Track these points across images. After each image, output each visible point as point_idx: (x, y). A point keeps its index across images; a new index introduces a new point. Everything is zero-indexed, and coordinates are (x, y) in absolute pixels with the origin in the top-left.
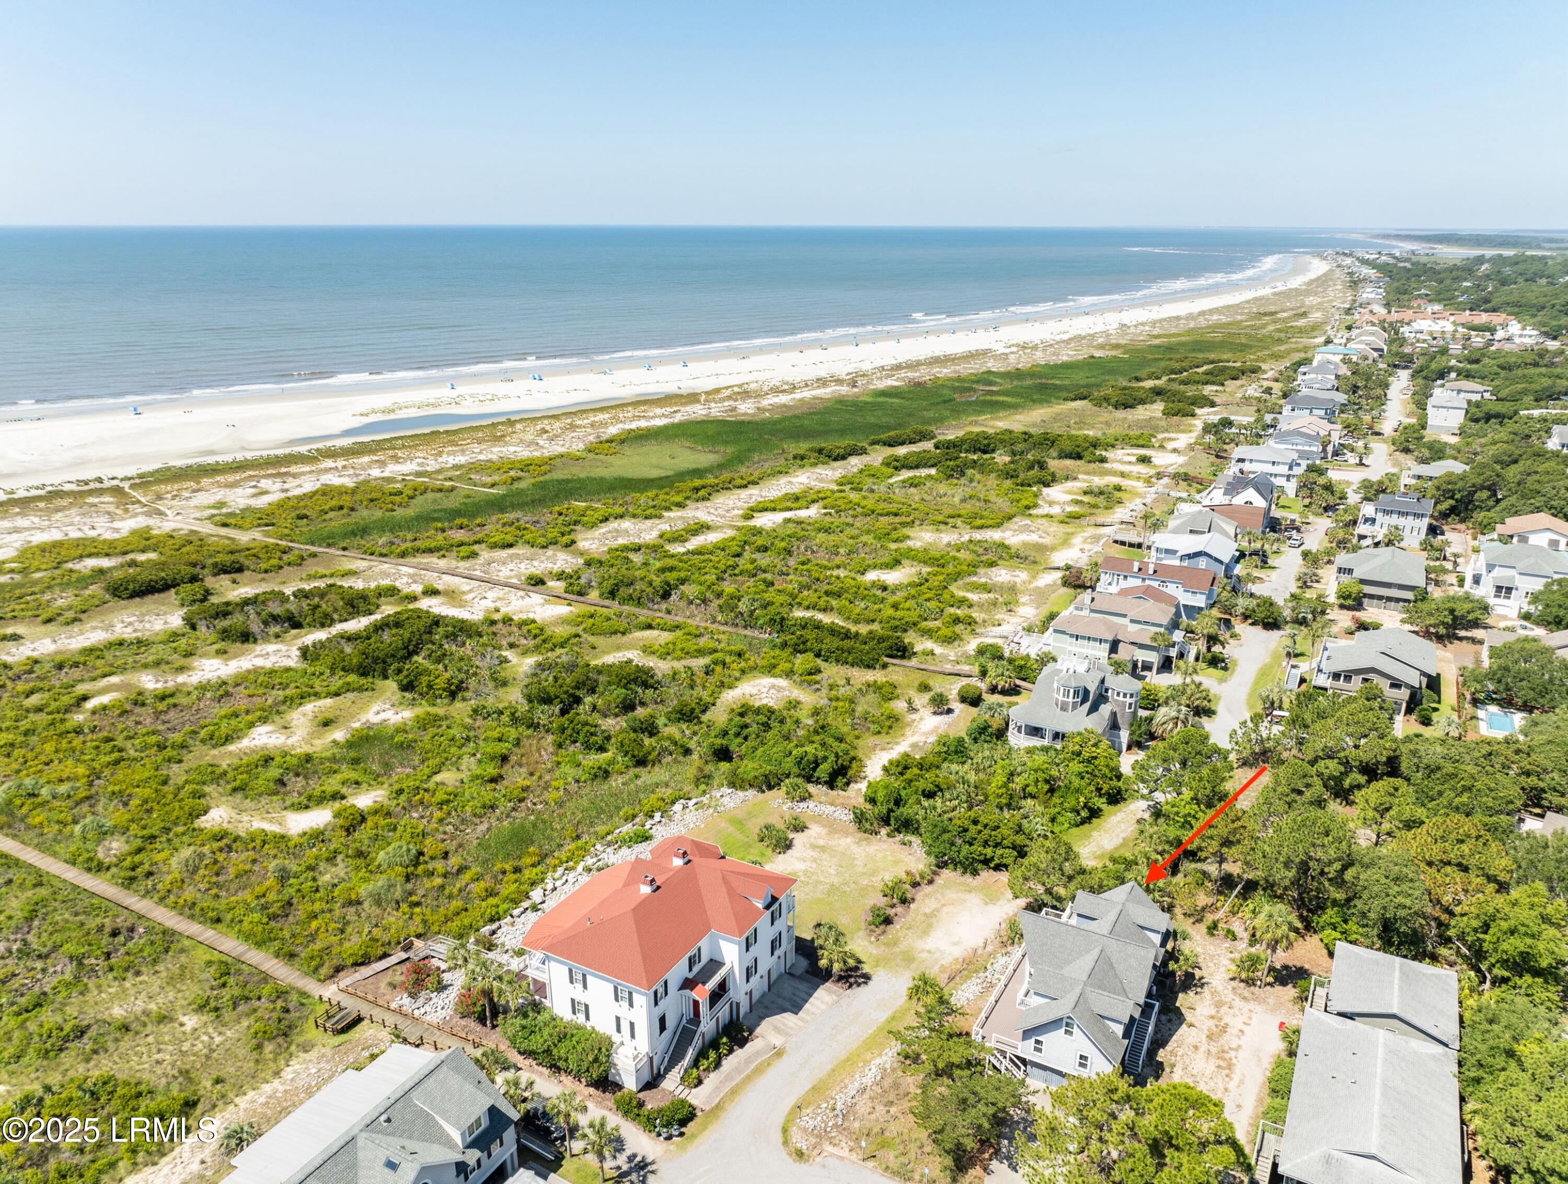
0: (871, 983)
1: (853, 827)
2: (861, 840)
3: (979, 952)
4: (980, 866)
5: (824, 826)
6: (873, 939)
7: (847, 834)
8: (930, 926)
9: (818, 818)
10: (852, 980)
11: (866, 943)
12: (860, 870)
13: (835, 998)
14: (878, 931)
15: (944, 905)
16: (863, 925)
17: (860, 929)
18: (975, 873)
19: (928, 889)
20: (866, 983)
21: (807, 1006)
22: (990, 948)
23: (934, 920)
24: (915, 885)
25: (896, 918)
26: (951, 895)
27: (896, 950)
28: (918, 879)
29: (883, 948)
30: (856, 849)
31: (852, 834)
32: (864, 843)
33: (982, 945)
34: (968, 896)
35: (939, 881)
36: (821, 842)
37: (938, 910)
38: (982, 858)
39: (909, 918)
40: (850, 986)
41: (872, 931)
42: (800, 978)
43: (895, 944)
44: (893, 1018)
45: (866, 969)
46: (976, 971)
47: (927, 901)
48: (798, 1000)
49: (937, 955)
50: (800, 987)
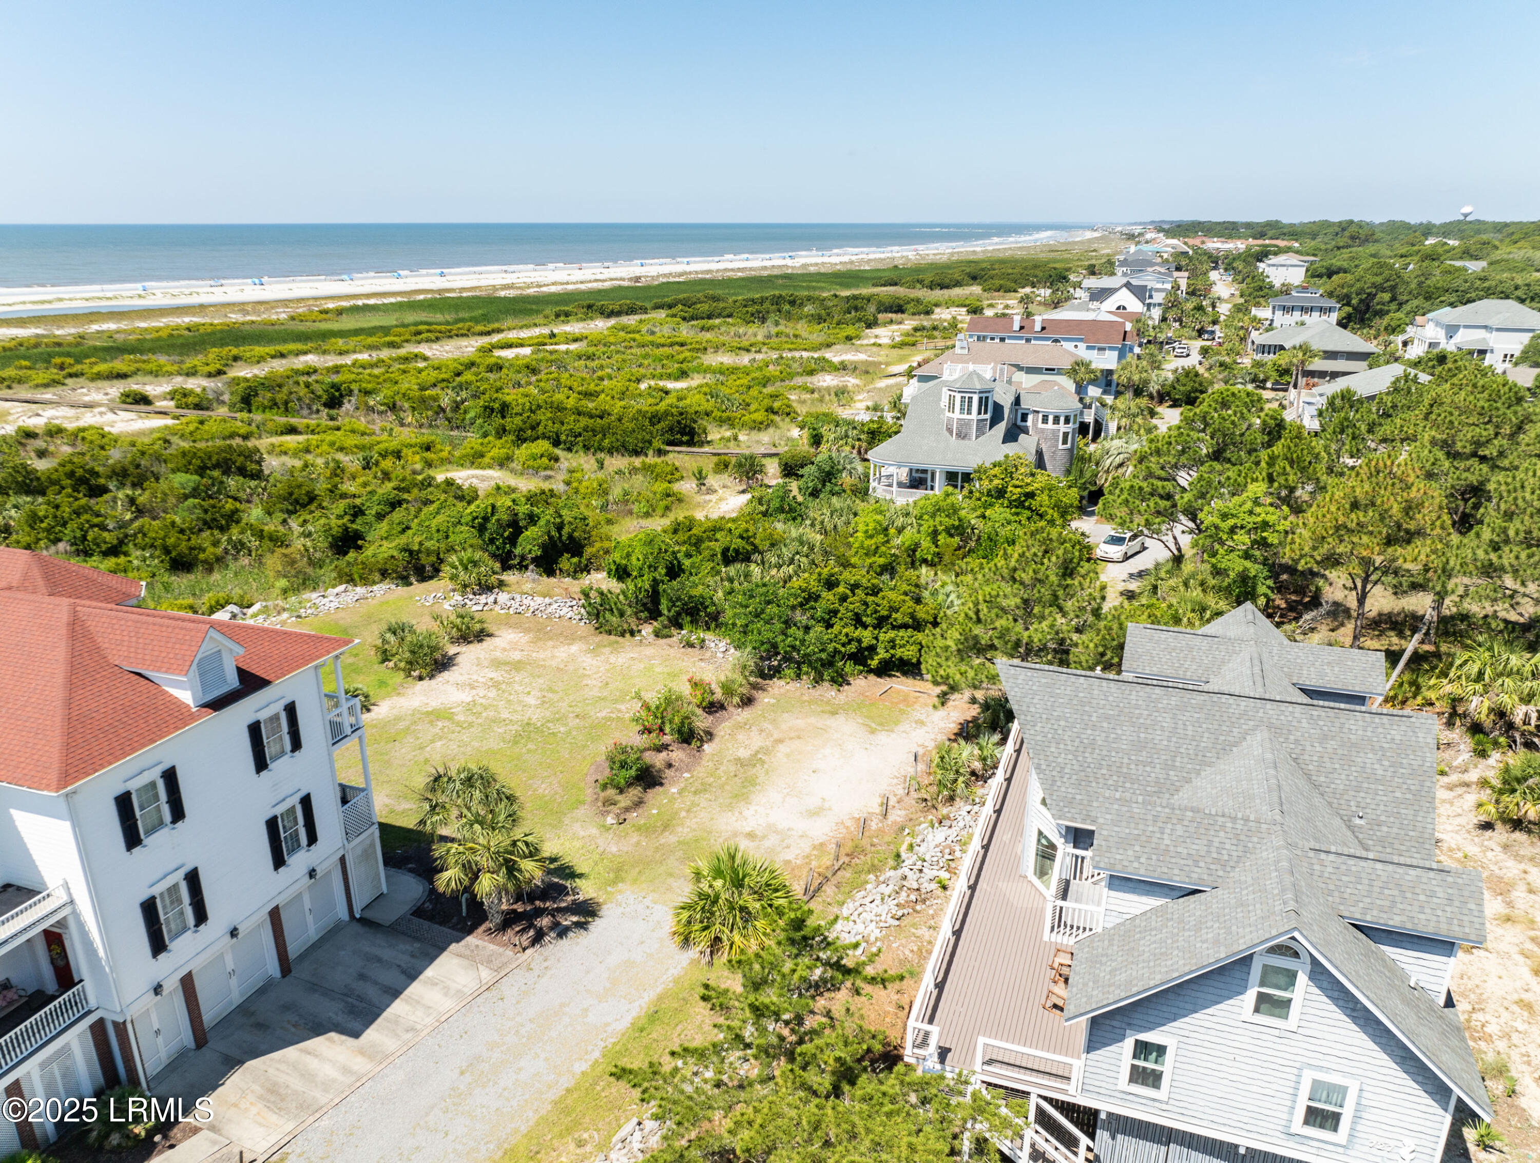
0: (597, 926)
1: (585, 628)
2: (599, 645)
3: (874, 825)
4: (849, 667)
5: (527, 631)
6: (610, 820)
7: (571, 638)
8: (751, 782)
9: (515, 620)
10: (544, 922)
11: (594, 831)
12: (595, 693)
13: (486, 975)
14: (624, 800)
15: (780, 741)
16: (589, 792)
17: (582, 803)
18: (840, 680)
19: (745, 714)
20: (582, 926)
21: (398, 1008)
22: (897, 816)
23: (758, 770)
24: (713, 708)
25: (669, 773)
26: (791, 721)
27: (670, 839)
28: (719, 695)
29: (635, 837)
30: (588, 662)
31: (581, 638)
32: (607, 650)
33: (878, 810)
34: (831, 722)
35: (764, 699)
36: (517, 656)
37: (767, 751)
38: (852, 648)
39: (700, 771)
40: (538, 938)
41: (610, 802)
42: (395, 930)
43: (666, 827)
44: (654, 1016)
45: (586, 890)
46: (874, 869)
47: (741, 737)
48: (372, 992)
49: (772, 841)
50: (387, 953)
